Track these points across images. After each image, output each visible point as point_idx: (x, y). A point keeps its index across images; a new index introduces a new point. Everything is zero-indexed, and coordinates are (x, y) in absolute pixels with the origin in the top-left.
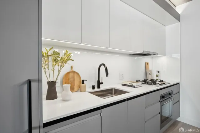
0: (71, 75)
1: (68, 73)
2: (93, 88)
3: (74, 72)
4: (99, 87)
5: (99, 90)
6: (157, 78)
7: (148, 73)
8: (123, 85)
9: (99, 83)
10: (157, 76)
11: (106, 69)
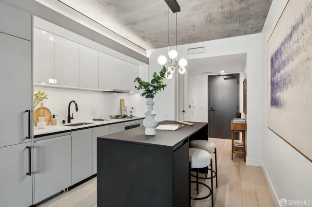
0: (42, 111)
1: (39, 109)
2: (64, 122)
3: (44, 108)
4: (69, 122)
5: (69, 124)
6: (131, 114)
7: (123, 109)
8: (93, 120)
9: (70, 119)
10: (131, 112)
11: (76, 105)
